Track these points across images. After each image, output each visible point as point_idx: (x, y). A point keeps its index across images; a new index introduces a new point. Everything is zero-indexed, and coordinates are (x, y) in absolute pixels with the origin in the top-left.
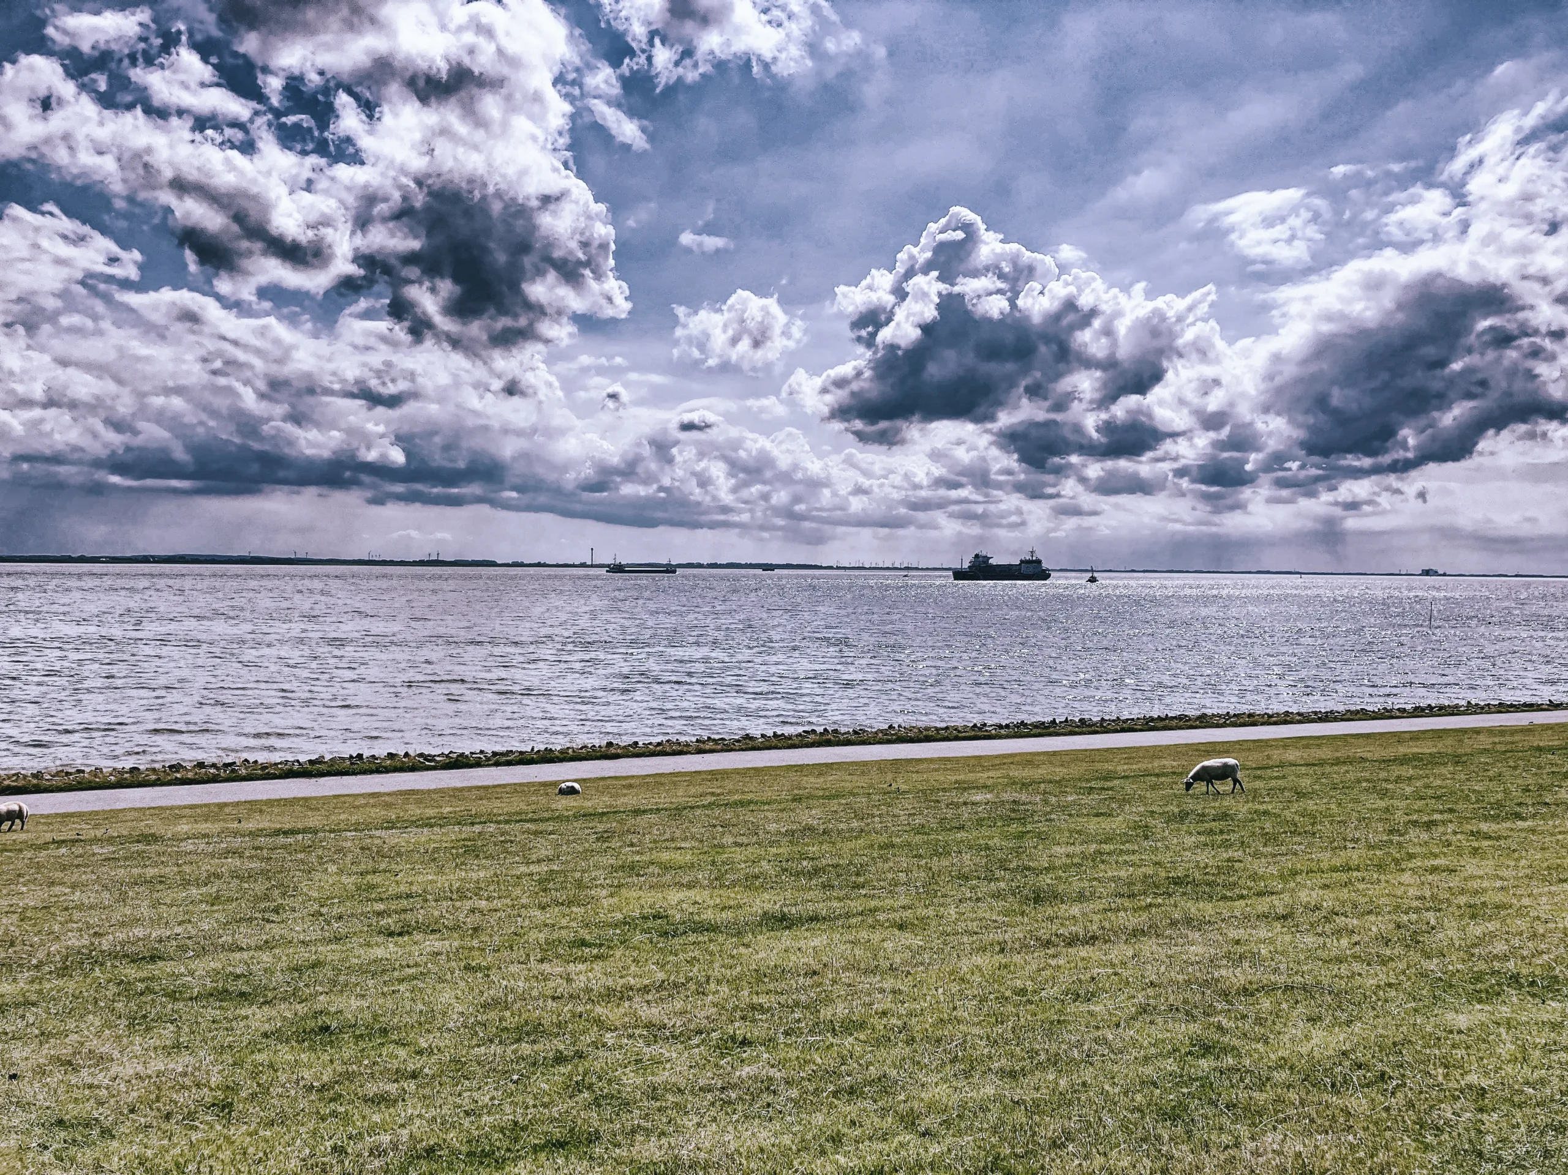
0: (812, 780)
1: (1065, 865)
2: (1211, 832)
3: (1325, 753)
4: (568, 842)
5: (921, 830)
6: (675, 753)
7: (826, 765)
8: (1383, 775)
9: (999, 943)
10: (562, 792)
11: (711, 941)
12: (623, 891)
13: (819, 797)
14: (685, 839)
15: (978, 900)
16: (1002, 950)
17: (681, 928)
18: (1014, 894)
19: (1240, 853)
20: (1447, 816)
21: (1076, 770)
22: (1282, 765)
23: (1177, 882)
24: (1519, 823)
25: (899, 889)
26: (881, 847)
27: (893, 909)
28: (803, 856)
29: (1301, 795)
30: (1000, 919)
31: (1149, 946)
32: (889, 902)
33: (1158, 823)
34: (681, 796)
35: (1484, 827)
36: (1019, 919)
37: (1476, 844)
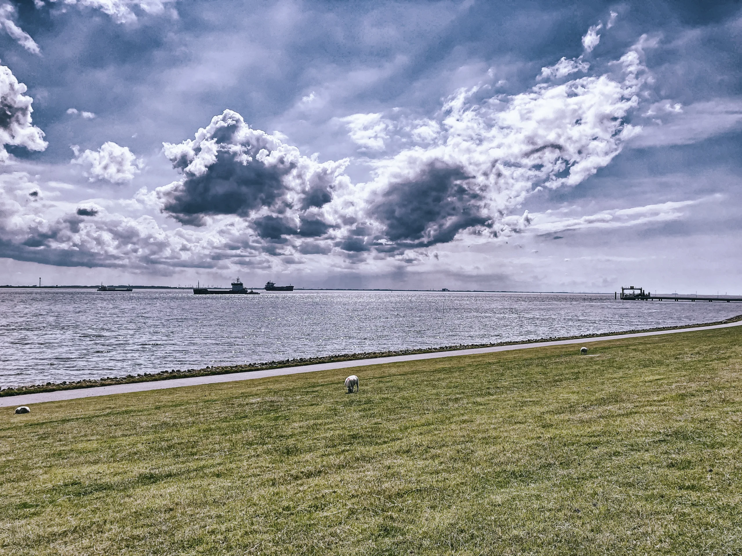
0: (166, 397)
1: (300, 433)
2: (364, 410)
3: (407, 369)
4: (20, 442)
5: (225, 420)
6: (88, 387)
7: (173, 389)
8: (432, 378)
9: (272, 480)
10: (18, 412)
11: (107, 496)
12: (53, 469)
13: (170, 406)
14: (92, 435)
15: (258, 456)
16: (273, 484)
17: (89, 490)
18: (276, 451)
19: (380, 420)
20: (462, 395)
21: (299, 383)
22: (390, 376)
23: (354, 437)
24: (491, 397)
25: (216, 454)
26: (204, 431)
27: (213, 466)
28: (162, 439)
29: (400, 389)
30: (270, 465)
31: (348, 475)
32: (211, 462)
33: (340, 407)
34: (90, 411)
35: (479, 399)
36: (280, 465)
37: (477, 408)
